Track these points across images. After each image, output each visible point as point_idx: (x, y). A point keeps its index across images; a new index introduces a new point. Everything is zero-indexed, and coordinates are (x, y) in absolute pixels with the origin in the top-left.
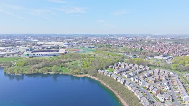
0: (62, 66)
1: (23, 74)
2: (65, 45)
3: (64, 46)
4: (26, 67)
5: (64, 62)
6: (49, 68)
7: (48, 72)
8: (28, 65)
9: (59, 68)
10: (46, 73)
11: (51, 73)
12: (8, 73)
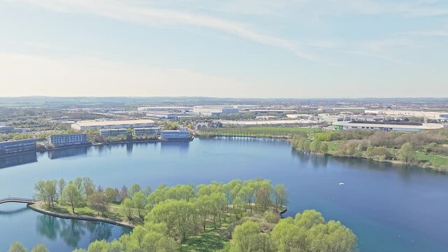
0: (429, 151)
1: (327, 156)
2: (442, 116)
3: (440, 120)
4: (335, 142)
5: (439, 142)
6: (391, 151)
7: (386, 159)
8: (340, 139)
9: (420, 155)
10: (380, 160)
11: (394, 162)
12: (299, 149)
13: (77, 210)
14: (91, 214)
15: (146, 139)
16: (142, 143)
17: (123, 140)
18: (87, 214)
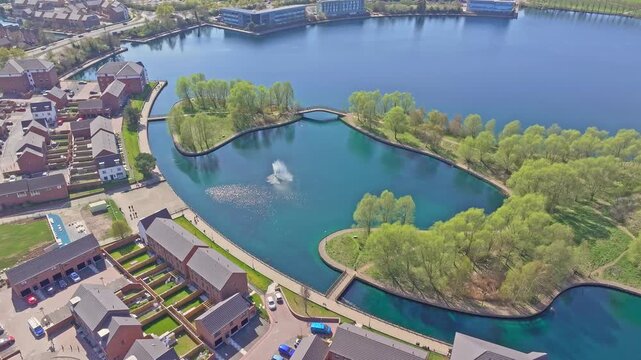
13: (399, 136)
14: (414, 145)
15: (445, 11)
16: (437, 17)
17: (411, 11)
18: (410, 144)
